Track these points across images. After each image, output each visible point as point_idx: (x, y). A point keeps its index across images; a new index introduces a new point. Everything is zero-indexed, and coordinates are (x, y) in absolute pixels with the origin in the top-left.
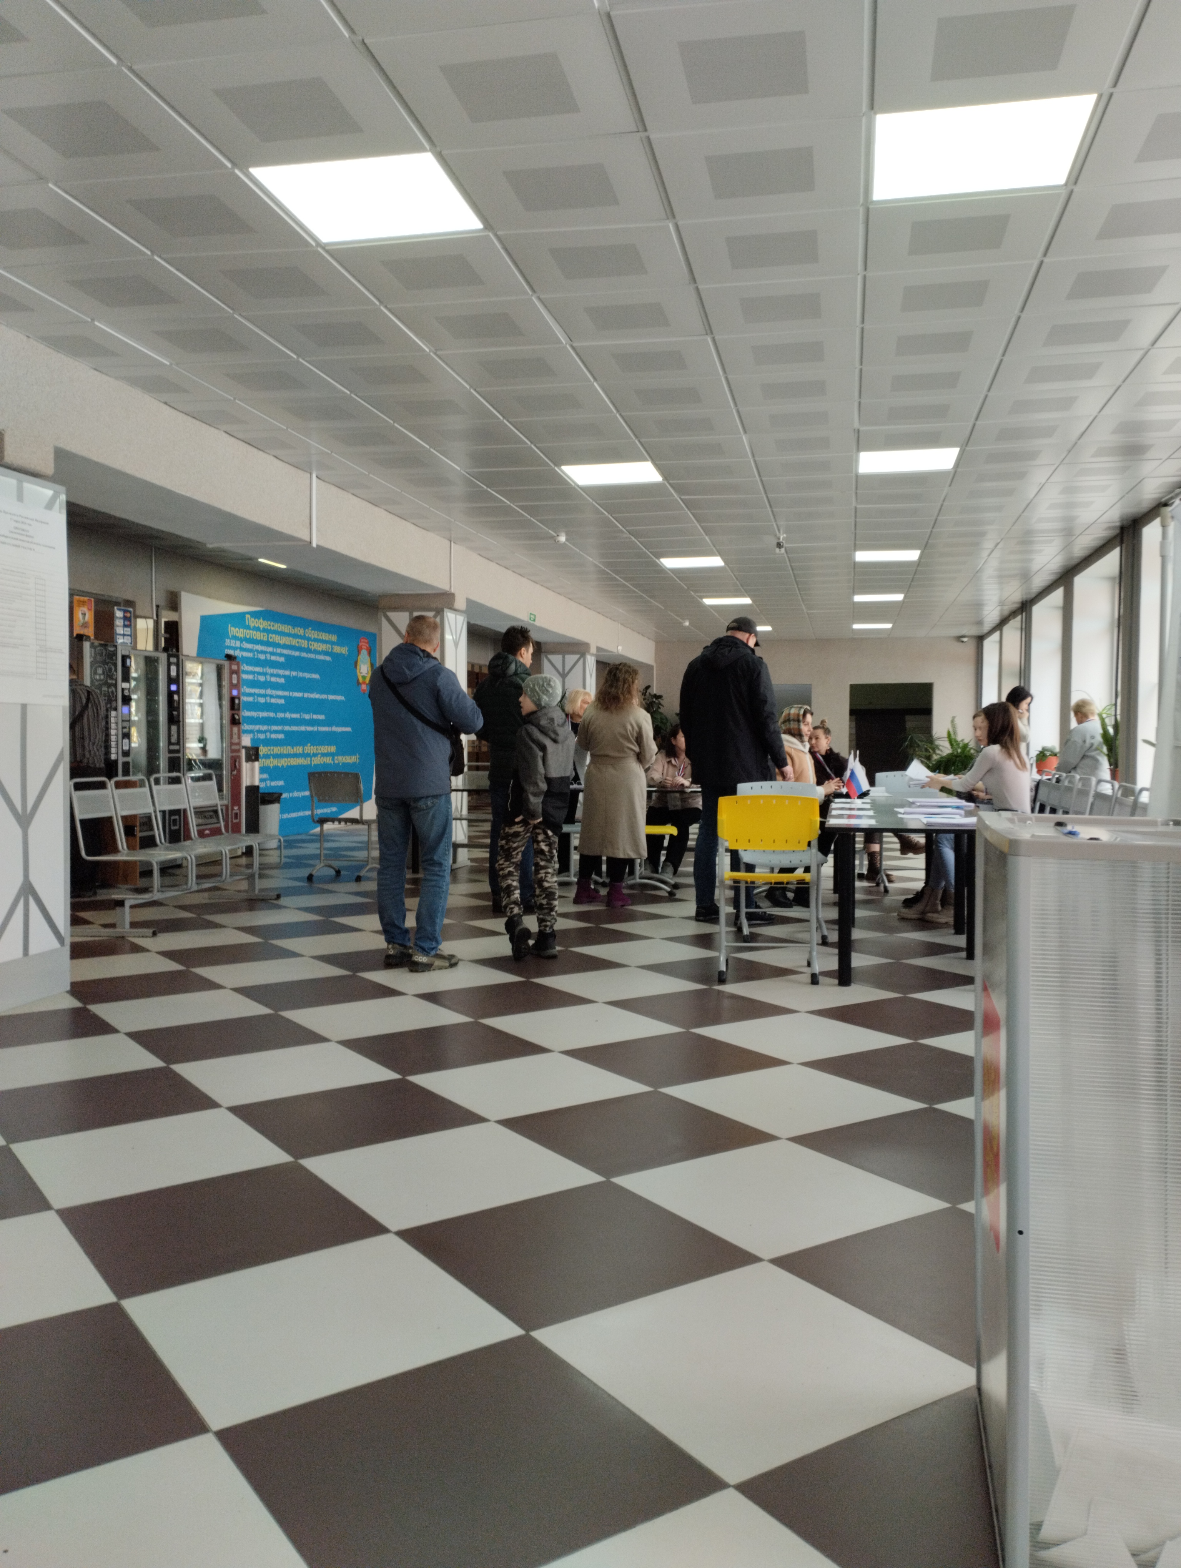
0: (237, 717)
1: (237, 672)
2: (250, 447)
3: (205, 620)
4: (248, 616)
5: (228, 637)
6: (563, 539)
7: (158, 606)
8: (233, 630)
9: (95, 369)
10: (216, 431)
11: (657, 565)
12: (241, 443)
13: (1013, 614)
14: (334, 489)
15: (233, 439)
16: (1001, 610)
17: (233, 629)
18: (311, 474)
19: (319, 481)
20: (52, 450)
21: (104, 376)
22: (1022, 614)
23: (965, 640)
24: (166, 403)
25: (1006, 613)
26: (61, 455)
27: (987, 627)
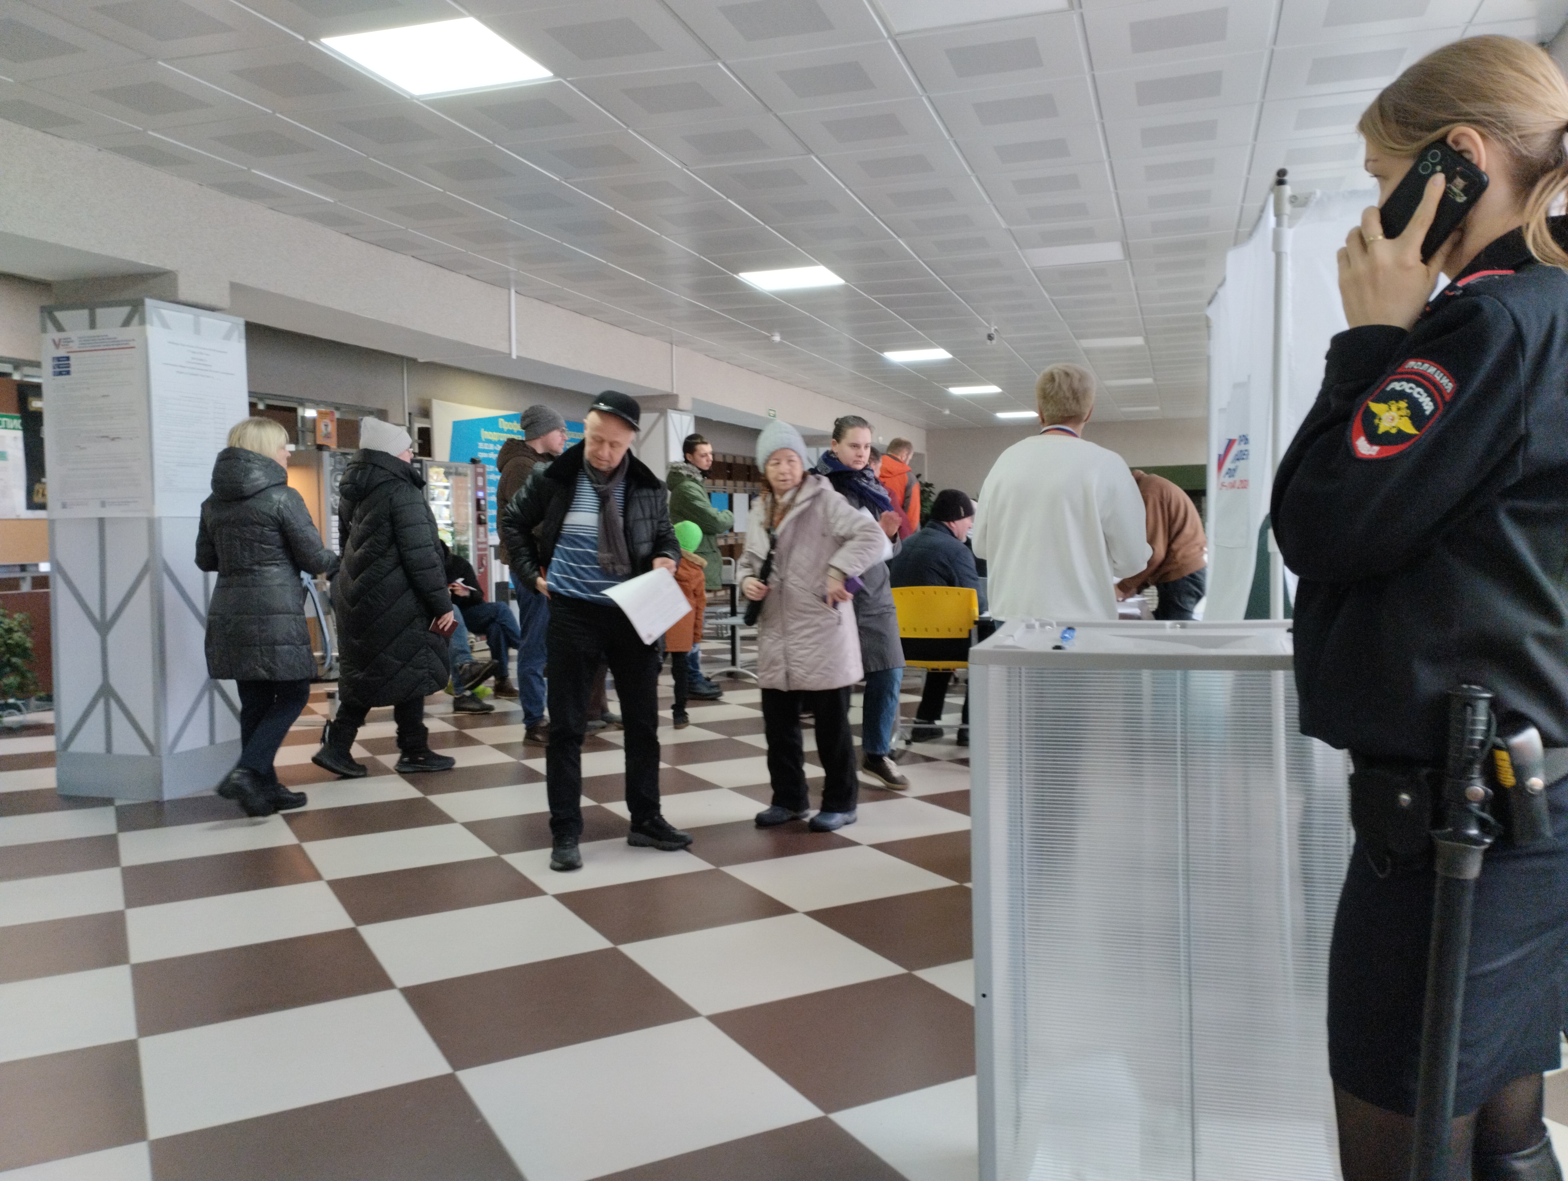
0: (483, 517)
1: (483, 475)
2: (441, 269)
3: (457, 425)
4: (501, 420)
5: (481, 441)
6: (777, 338)
7: (410, 414)
8: (485, 434)
9: (272, 209)
10: (404, 257)
11: (882, 358)
12: (431, 265)
14: (536, 302)
15: (422, 263)
17: (486, 432)
18: (509, 289)
19: (518, 295)
20: (228, 286)
21: (281, 214)
24: (347, 234)
26: (236, 288)
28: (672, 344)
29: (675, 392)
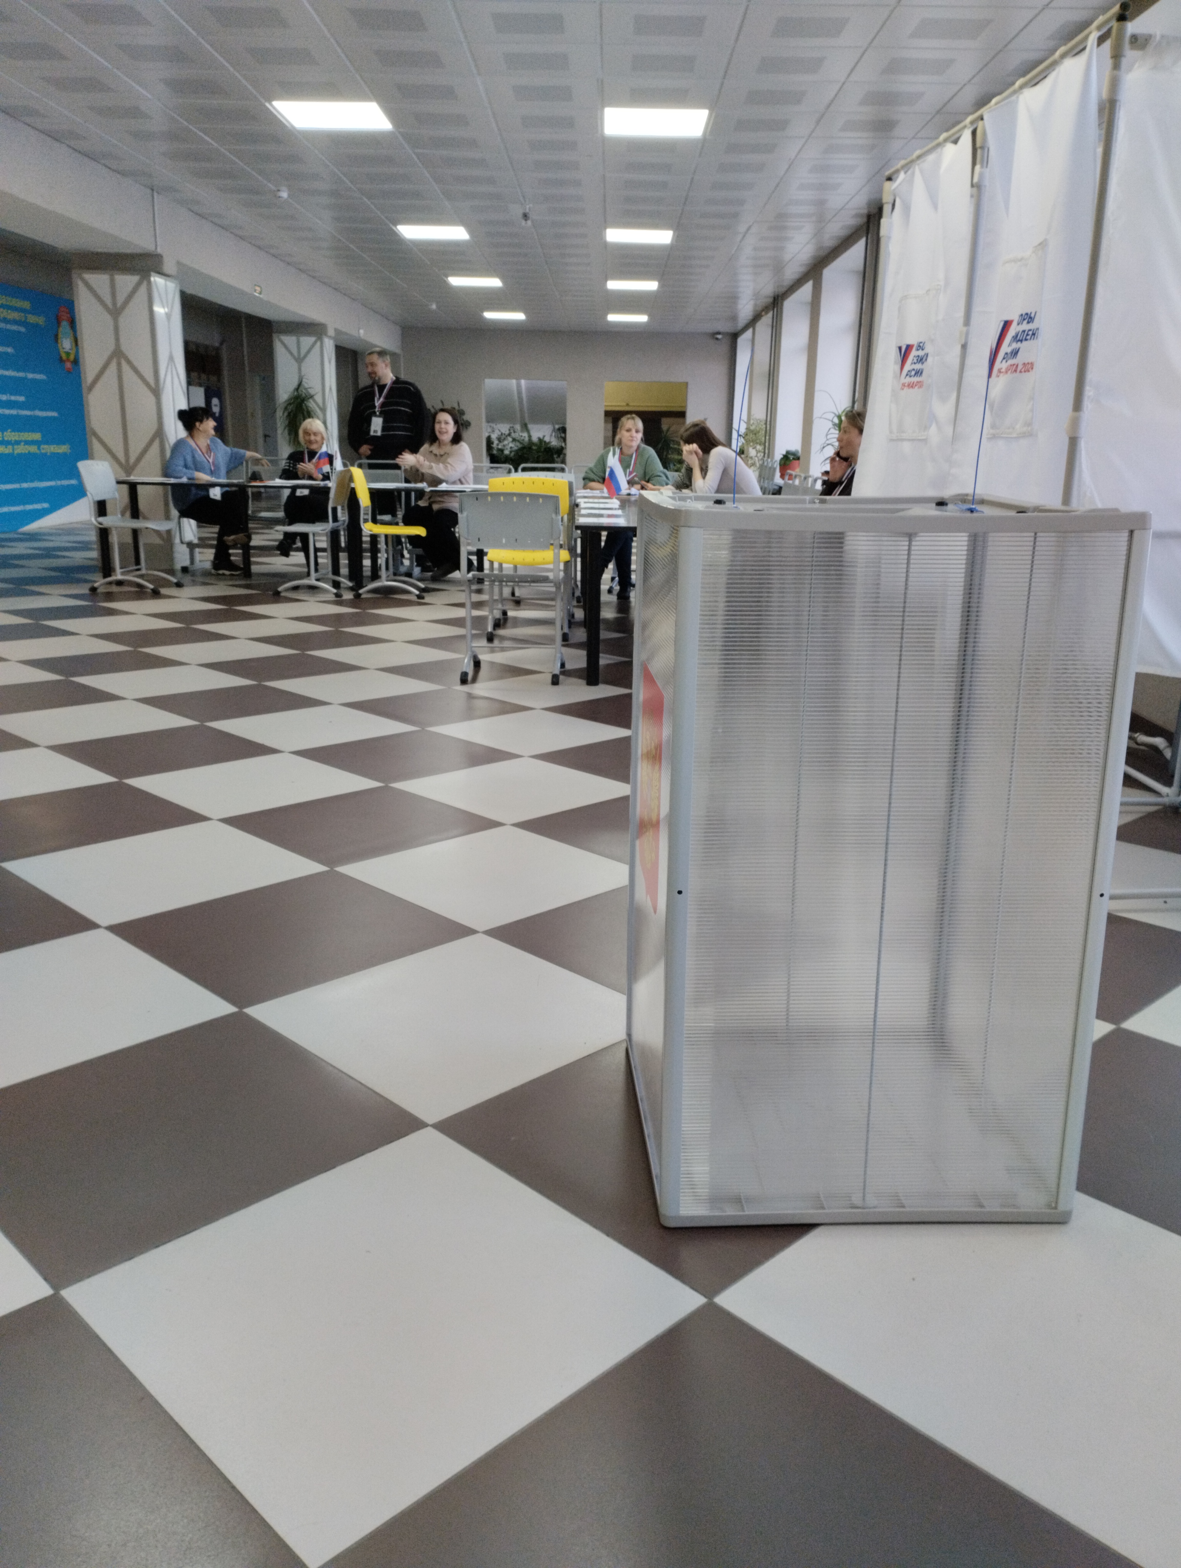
6: (284, 194)
11: (394, 233)
13: (766, 309)
16: (755, 305)
22: (773, 310)
23: (719, 336)
25: (759, 309)
27: (741, 323)
28: (153, 190)
29: (159, 251)
